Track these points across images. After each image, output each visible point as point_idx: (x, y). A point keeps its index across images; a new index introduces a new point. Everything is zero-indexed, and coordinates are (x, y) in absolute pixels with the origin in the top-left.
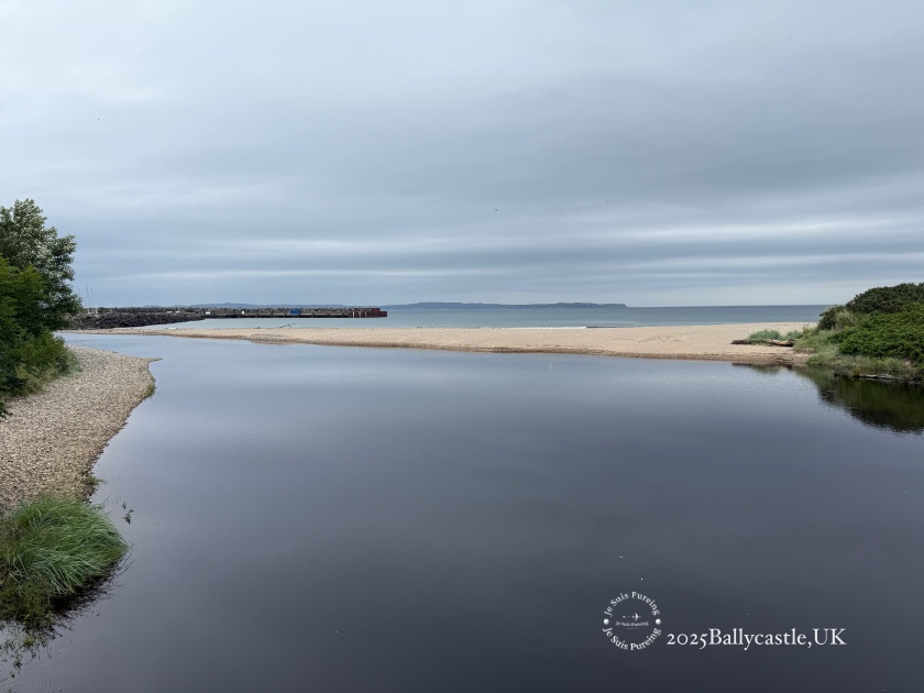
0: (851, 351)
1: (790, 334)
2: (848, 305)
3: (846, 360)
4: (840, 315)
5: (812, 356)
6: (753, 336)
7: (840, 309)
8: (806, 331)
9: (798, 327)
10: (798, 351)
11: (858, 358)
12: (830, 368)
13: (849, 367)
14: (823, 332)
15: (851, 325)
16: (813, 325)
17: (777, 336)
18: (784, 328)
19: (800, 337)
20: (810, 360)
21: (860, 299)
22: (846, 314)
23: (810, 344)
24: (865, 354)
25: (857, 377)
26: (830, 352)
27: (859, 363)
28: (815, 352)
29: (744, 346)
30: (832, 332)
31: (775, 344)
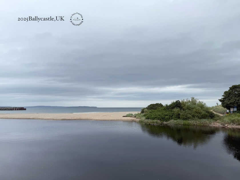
0: (148, 118)
1: (135, 114)
2: (147, 108)
3: (147, 121)
4: (145, 110)
5: (140, 119)
6: (127, 115)
7: (145, 108)
8: (138, 114)
9: (136, 113)
10: (137, 118)
11: (149, 120)
12: (144, 122)
13: (148, 122)
14: (142, 114)
15: (147, 112)
16: (140, 112)
17: (132, 115)
18: (134, 113)
19: (137, 115)
20: (140, 120)
21: (149, 106)
22: (146, 110)
23: (139, 117)
24: (151, 119)
25: (149, 124)
26: (143, 118)
27: (150, 121)
28: (140, 118)
29: (125, 117)
30: (144, 114)
31: (132, 117)
